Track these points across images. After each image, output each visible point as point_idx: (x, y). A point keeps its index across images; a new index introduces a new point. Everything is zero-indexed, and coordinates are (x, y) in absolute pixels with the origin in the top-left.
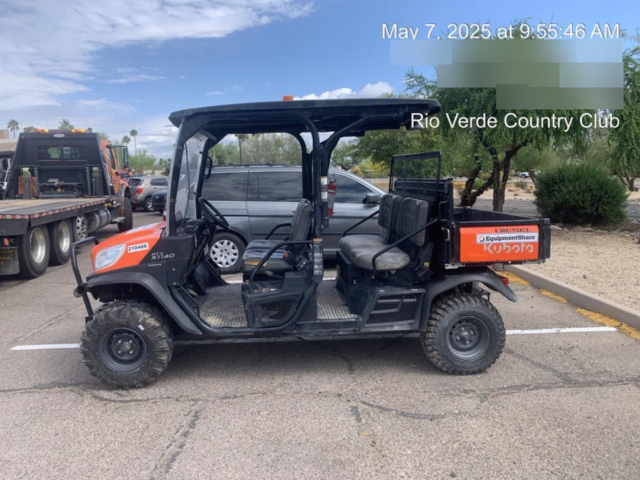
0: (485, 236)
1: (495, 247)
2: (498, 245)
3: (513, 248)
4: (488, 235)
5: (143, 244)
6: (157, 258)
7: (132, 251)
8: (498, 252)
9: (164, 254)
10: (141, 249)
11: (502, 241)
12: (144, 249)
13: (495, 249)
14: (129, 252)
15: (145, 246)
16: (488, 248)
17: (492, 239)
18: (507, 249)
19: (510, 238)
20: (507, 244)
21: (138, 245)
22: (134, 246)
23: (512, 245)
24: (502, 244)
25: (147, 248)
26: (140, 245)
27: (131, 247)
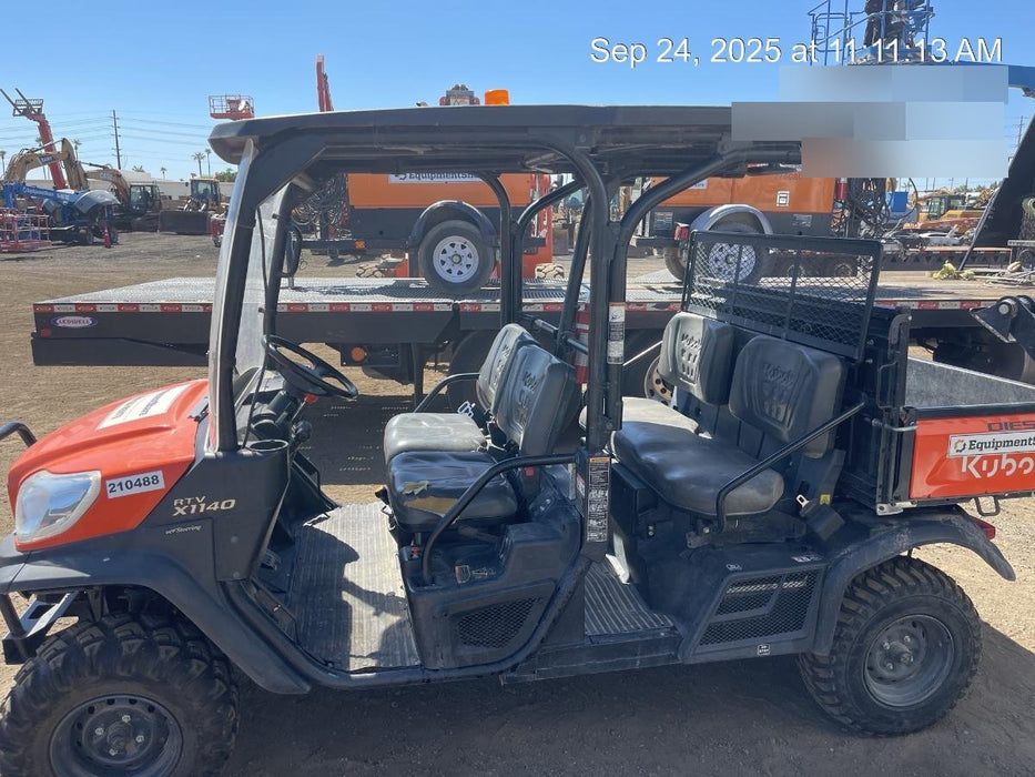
0: (967, 439)
1: (985, 462)
2: (990, 459)
3: (1020, 466)
4: (972, 438)
5: (150, 475)
6: (188, 510)
7: (119, 493)
8: (989, 475)
9: (207, 503)
10: (144, 489)
11: (1001, 450)
12: (152, 487)
13: (984, 468)
14: (111, 496)
15: (155, 480)
16: (971, 467)
17: (981, 446)
18: (1009, 466)
19: (1016, 443)
20: (1009, 456)
21: (134, 479)
22: (124, 480)
23: (1018, 457)
24: (999, 457)
25: (161, 485)
26: (141, 476)
27: (116, 481)
